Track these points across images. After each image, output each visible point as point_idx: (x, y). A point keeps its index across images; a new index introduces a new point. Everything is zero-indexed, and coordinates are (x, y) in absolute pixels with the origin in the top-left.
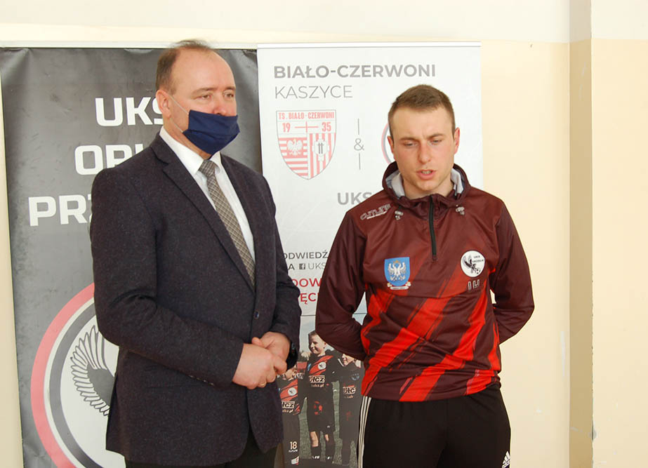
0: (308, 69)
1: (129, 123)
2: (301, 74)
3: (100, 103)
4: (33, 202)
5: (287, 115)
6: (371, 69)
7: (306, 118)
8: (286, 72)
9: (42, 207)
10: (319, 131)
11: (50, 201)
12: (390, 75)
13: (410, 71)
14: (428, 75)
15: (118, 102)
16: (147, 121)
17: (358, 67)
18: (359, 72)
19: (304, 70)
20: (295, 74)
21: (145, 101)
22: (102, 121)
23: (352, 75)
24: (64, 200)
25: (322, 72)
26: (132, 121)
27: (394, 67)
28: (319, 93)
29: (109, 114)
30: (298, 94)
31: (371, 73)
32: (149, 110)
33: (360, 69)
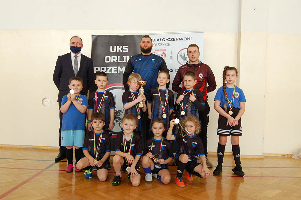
0: (160, 39)
1: (117, 51)
2: (159, 40)
3: (111, 47)
4: (95, 68)
5: (155, 50)
6: (176, 39)
7: (159, 51)
8: (155, 40)
9: (97, 69)
10: (162, 54)
11: (99, 68)
12: (180, 40)
13: (185, 39)
14: (190, 40)
15: (115, 47)
16: (121, 51)
17: (172, 38)
18: (173, 40)
19: (159, 39)
20: (157, 40)
21: (121, 46)
22: (111, 51)
23: (171, 40)
24: (102, 68)
25: (164, 40)
26: (118, 51)
27: (181, 38)
28: (163, 45)
29: (113, 50)
30: (158, 45)
31: (176, 40)
32: (122, 49)
33: (173, 39)
